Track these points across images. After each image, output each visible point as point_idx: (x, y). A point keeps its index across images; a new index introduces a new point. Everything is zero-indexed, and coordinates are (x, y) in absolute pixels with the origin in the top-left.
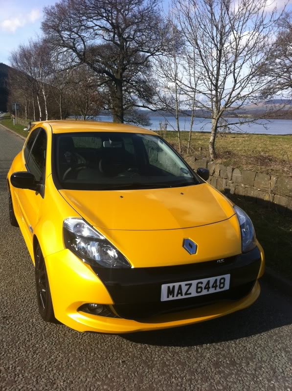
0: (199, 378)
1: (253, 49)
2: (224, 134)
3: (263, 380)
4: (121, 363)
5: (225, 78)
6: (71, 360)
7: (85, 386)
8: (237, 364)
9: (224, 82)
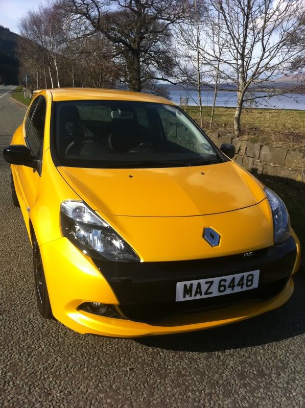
0: (221, 392)
1: (285, 12)
2: (250, 109)
3: (297, 395)
4: (129, 371)
5: (252, 46)
6: (70, 365)
7: (85, 399)
8: (266, 375)
9: (251, 51)
